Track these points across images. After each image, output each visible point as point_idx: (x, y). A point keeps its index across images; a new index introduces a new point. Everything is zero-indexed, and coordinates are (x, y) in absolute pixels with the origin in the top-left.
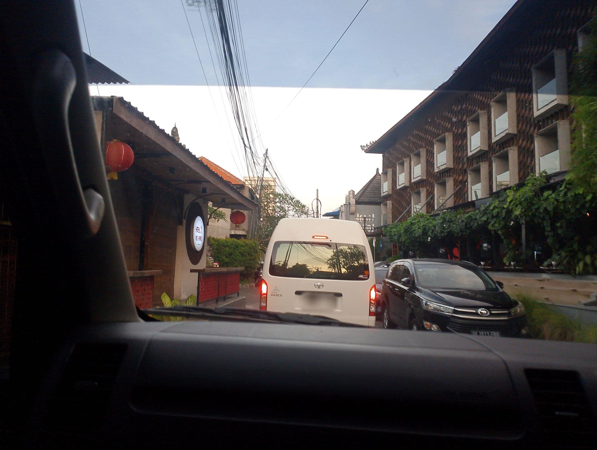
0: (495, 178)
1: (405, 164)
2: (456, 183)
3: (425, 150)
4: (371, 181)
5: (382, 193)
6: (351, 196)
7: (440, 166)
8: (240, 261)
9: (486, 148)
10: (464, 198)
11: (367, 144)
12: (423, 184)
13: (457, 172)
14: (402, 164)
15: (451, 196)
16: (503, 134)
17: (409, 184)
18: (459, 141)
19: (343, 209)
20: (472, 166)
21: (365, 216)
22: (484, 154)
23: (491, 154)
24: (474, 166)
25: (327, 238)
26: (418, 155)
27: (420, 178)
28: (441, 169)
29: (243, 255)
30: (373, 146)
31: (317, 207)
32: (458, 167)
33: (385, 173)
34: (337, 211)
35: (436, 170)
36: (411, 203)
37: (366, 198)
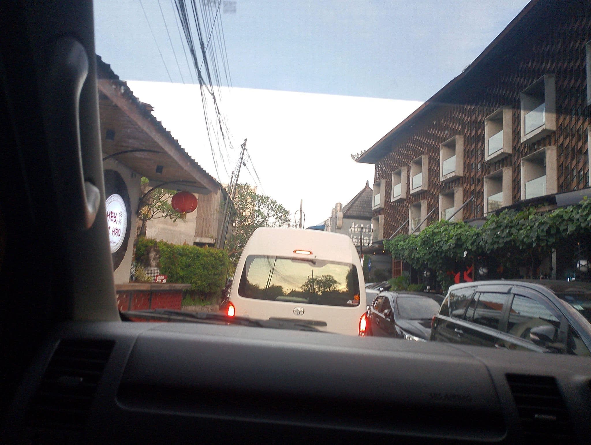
0: (524, 185)
1: (402, 174)
2: (466, 194)
3: (427, 157)
4: (360, 194)
5: (373, 206)
6: (338, 208)
7: (447, 174)
8: (201, 276)
9: (509, 151)
10: (476, 212)
11: (358, 153)
12: (424, 196)
13: (468, 181)
14: (399, 174)
15: (460, 209)
16: (538, 131)
17: (406, 196)
18: (472, 145)
19: (329, 222)
20: (489, 173)
21: (362, 226)
22: (506, 158)
23: (516, 158)
24: (491, 173)
25: (311, 253)
26: (419, 163)
27: (420, 189)
28: (449, 177)
29: (204, 268)
30: (365, 155)
31: (301, 219)
32: (470, 174)
33: (377, 184)
34: (322, 224)
35: (442, 179)
36: (408, 217)
37: (354, 212)
